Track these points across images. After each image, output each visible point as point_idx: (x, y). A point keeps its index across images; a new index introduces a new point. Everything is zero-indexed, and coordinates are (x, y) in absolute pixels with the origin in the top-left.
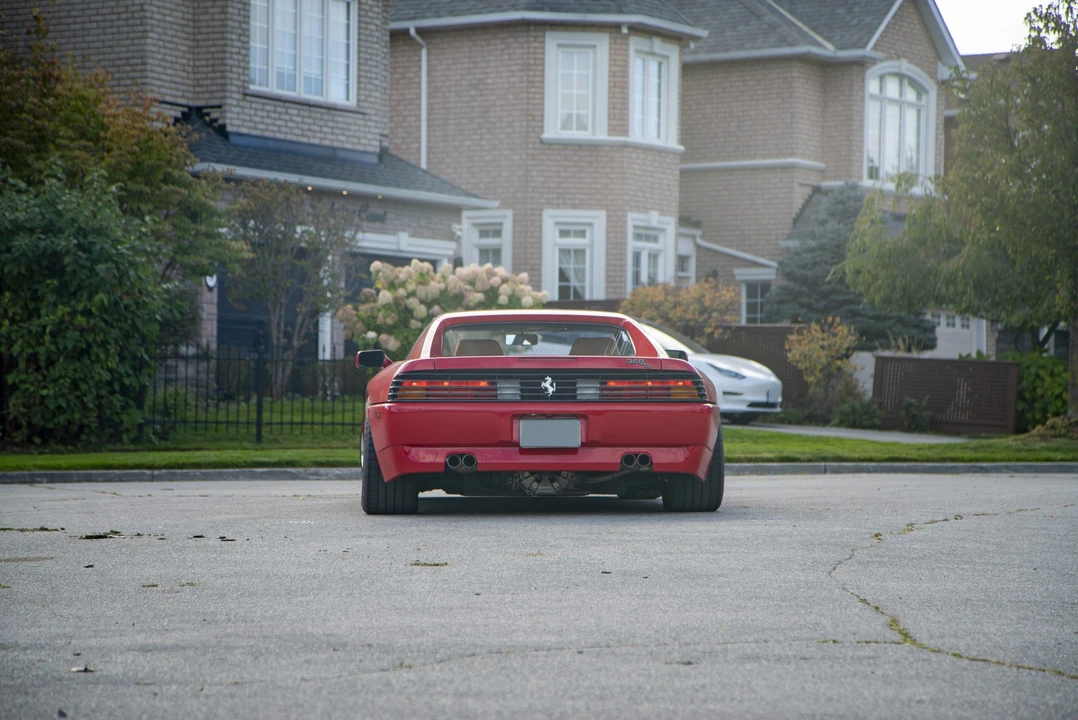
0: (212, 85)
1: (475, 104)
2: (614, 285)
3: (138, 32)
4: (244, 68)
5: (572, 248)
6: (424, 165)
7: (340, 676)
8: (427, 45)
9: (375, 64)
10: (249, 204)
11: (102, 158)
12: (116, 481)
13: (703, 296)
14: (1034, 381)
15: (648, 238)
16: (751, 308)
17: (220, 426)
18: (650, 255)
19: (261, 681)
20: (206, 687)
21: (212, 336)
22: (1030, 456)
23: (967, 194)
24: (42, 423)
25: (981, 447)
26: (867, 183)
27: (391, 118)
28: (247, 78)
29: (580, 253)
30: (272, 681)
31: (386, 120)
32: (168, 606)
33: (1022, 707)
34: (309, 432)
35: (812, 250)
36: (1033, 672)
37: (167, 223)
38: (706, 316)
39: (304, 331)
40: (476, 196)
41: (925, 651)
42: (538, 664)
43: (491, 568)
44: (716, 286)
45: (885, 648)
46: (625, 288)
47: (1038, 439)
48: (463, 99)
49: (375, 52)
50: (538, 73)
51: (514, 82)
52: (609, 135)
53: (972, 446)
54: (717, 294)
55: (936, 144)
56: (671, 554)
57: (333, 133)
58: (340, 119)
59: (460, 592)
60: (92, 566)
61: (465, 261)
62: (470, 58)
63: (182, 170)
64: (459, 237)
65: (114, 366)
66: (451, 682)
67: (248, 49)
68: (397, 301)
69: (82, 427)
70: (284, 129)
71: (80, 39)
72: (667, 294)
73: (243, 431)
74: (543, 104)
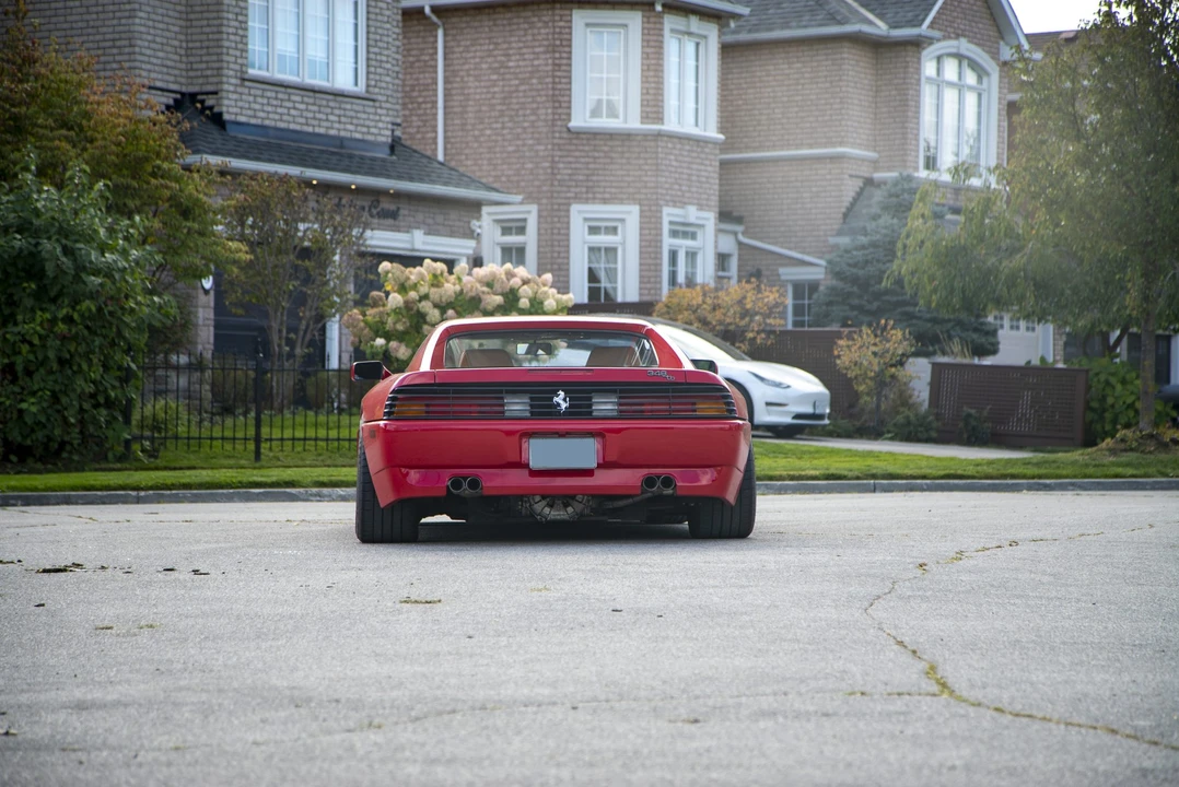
0: (208, 69)
1: (496, 89)
2: (648, 286)
3: (126, 11)
4: (242, 51)
5: (603, 245)
6: (440, 157)
7: (299, 738)
8: (444, 24)
9: (385, 45)
10: (245, 199)
11: (84, 149)
12: (98, 504)
13: (745, 298)
14: (1104, 390)
15: (685, 235)
16: (798, 310)
17: (215, 443)
18: (687, 253)
19: (207, 745)
20: (142, 753)
21: (209, 343)
22: (1099, 471)
23: (1030, 185)
24: (19, 439)
25: (1046, 462)
26: (923, 174)
27: (404, 104)
28: (245, 61)
29: (611, 251)
30: (219, 745)
31: (398, 107)
32: (120, 652)
33: (1068, 774)
34: (313, 449)
35: (863, 247)
36: (1083, 731)
37: (156, 220)
38: (747, 319)
39: (308, 337)
40: (496, 190)
41: (963, 704)
42: (524, 723)
43: (489, 606)
44: (758, 286)
45: (919, 702)
46: (660, 289)
47: (1107, 453)
48: (482, 84)
49: (386, 32)
50: (565, 55)
51: (539, 65)
52: (642, 123)
53: (1035, 461)
54: (760, 296)
55: (999, 131)
56: (692, 588)
57: (340, 122)
58: (348, 106)
59: (451, 635)
60: (43, 605)
61: (485, 261)
62: (490, 38)
63: (172, 162)
64: (478, 234)
65: (99, 378)
66: (423, 745)
67: (246, 29)
68: (408, 305)
69: (62, 444)
70: (285, 118)
71: (62, 19)
72: (704, 295)
73: (240, 447)
74: (570, 89)
